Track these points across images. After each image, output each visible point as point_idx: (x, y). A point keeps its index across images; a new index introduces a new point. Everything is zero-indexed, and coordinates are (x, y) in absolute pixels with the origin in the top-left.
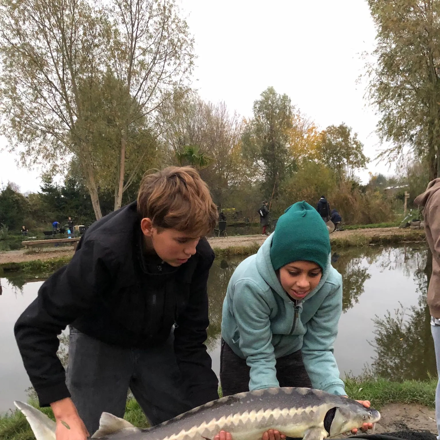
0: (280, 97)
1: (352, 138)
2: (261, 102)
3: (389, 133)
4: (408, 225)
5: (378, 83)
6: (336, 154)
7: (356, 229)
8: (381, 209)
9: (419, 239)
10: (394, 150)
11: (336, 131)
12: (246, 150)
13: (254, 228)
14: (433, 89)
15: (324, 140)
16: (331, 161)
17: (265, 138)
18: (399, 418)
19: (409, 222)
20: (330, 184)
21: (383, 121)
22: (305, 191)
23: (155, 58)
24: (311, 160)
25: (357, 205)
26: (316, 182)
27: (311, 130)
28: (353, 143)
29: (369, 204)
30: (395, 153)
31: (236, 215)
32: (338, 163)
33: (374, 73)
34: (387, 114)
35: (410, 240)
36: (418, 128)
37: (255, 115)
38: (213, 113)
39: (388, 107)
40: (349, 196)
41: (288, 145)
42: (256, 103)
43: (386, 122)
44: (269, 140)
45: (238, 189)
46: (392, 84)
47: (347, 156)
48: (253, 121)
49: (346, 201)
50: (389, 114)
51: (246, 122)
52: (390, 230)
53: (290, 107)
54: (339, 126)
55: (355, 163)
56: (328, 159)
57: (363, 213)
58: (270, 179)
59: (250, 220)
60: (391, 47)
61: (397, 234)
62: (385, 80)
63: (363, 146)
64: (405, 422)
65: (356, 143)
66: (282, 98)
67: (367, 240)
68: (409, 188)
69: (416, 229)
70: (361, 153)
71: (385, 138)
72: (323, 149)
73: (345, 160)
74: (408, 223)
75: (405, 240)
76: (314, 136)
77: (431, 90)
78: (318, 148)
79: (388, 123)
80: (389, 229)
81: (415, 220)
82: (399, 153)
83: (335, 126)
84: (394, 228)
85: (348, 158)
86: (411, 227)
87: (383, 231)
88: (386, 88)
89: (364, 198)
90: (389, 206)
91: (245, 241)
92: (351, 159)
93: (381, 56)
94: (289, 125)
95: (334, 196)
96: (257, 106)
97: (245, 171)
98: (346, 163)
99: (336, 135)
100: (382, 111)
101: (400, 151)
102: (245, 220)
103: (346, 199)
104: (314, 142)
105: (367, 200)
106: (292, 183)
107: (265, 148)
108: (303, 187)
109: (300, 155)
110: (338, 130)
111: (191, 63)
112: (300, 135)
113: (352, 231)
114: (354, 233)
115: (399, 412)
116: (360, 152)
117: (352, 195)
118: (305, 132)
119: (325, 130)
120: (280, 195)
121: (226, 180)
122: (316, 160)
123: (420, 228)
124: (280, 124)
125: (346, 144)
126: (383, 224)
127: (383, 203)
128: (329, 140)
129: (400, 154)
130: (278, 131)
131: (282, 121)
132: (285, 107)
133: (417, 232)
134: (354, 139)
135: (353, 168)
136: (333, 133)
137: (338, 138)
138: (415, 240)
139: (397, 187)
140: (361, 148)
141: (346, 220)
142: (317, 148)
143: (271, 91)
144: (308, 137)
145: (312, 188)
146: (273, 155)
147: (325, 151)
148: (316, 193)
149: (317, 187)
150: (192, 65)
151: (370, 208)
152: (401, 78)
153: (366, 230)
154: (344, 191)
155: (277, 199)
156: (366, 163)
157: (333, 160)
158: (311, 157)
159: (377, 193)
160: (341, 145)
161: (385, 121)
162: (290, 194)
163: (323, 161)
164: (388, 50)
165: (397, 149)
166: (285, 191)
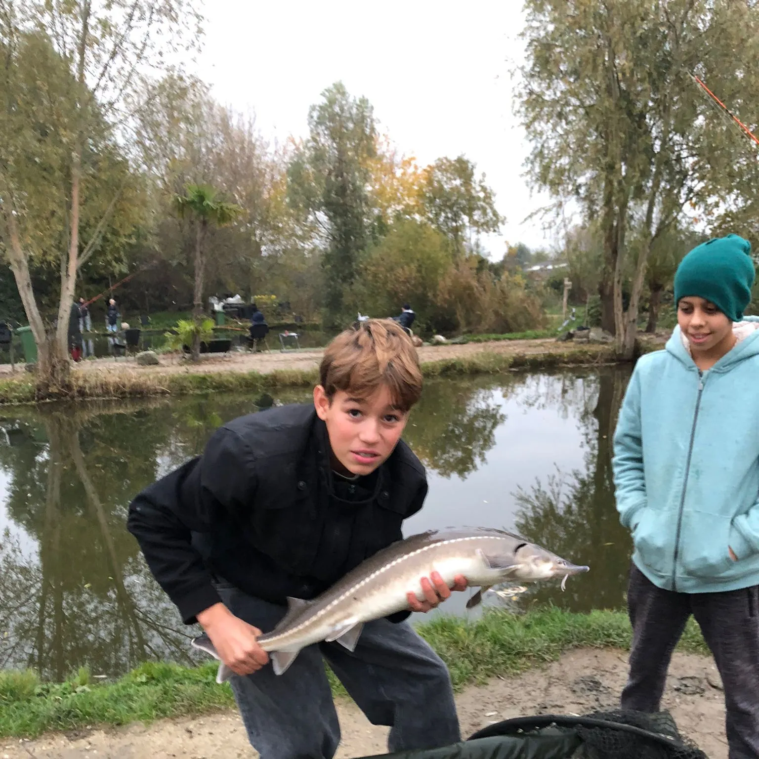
0: (355, 100)
1: (477, 182)
2: (321, 107)
3: (543, 178)
4: (570, 336)
5: (524, 92)
6: (451, 208)
7: (486, 341)
8: (525, 308)
9: (588, 362)
10: (550, 210)
11: (450, 166)
12: (295, 192)
13: (312, 333)
14: (613, 108)
15: (430, 182)
16: (442, 219)
17: (330, 174)
18: (588, 672)
19: (572, 331)
20: (442, 262)
21: (532, 157)
22: (400, 271)
23: (131, 16)
24: (408, 217)
25: (486, 299)
26: (419, 256)
27: (407, 163)
28: (478, 189)
29: (506, 298)
30: (552, 214)
31: (279, 310)
32: (454, 224)
33: (519, 73)
34: (539, 145)
35: (573, 362)
36: (589, 174)
37: (312, 131)
38: (234, 122)
39: (541, 133)
40: (474, 283)
41: (368, 188)
42: (313, 108)
43: (538, 159)
44: (337, 176)
45: (280, 261)
46: (548, 96)
47: (470, 211)
48: (308, 141)
49: (468, 292)
50: (543, 146)
51: (293, 141)
52: (541, 345)
53: (372, 121)
54: (456, 158)
55: (483, 224)
56: (437, 215)
57: (497, 313)
58: (339, 246)
59: (304, 319)
60: (545, 29)
61: (553, 351)
62: (535, 86)
63: (495, 195)
64: (598, 678)
65: (484, 189)
66: (358, 102)
67: (505, 361)
68: (569, 270)
69: (582, 343)
70: (492, 208)
71: (536, 187)
72: (430, 197)
73: (466, 218)
74: (569, 333)
75: (566, 363)
76: (414, 173)
77: (612, 112)
78: (421, 195)
79: (541, 161)
80: (538, 341)
81: (581, 328)
82: (558, 214)
83: (449, 158)
84: (548, 340)
85: (470, 216)
86: (574, 339)
87: (530, 346)
88: (537, 101)
89: (498, 287)
90: (539, 301)
91: (301, 360)
92: (476, 218)
93: (530, 44)
94: (371, 152)
95: (449, 282)
96: (315, 114)
97: (293, 229)
98: (467, 224)
99: (451, 174)
100: (530, 140)
101: (561, 212)
102: (296, 318)
103: (469, 288)
104: (413, 184)
105: (502, 291)
106: (378, 256)
107: (329, 191)
108: (396, 263)
109: (389, 206)
110: (454, 165)
111: (200, 31)
112: (389, 170)
113: (479, 344)
114: (484, 347)
115: (589, 662)
116: (491, 205)
117: (478, 281)
118: (397, 165)
119: (433, 164)
120: (357, 277)
121: (258, 246)
122: (417, 217)
123: (589, 342)
124: (355, 149)
125: (468, 191)
126: (529, 332)
127: (529, 297)
128: (439, 182)
129: (561, 217)
130: (352, 161)
131: (359, 144)
132: (363, 118)
133: (586, 348)
134: (481, 182)
135: (478, 232)
136: (446, 170)
137: (455, 179)
138: (582, 362)
139: (550, 267)
140: (493, 199)
141: (469, 323)
142: (419, 195)
143: (340, 89)
144: (404, 174)
145: (412, 266)
146: (345, 204)
147: (431, 201)
148: (418, 275)
149: (420, 266)
150: (202, 35)
151: (506, 305)
152: (562, 86)
153: (503, 343)
154: (465, 272)
155: (352, 283)
156: (500, 224)
157: (447, 217)
158: (408, 210)
159: (518, 278)
160: (459, 192)
161: (536, 157)
162: (375, 275)
163: (429, 219)
164: (542, 33)
165: (555, 209)
166: (366, 269)
